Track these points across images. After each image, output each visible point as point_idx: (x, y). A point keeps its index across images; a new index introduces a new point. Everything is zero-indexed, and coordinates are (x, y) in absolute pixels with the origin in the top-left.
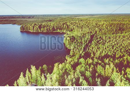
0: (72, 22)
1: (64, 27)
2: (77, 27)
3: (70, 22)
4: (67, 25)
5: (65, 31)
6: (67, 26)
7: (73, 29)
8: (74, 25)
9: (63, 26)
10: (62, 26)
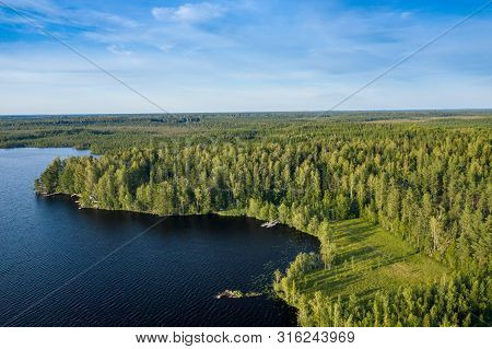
0: (356, 142)
1: (300, 180)
2: (403, 184)
3: (346, 147)
4: (321, 168)
5: (296, 221)
6: (315, 177)
7: (367, 202)
8: (372, 170)
9: (292, 170)
10: (287, 173)
